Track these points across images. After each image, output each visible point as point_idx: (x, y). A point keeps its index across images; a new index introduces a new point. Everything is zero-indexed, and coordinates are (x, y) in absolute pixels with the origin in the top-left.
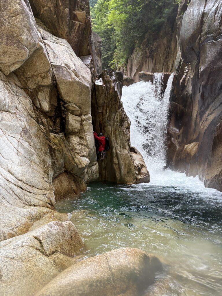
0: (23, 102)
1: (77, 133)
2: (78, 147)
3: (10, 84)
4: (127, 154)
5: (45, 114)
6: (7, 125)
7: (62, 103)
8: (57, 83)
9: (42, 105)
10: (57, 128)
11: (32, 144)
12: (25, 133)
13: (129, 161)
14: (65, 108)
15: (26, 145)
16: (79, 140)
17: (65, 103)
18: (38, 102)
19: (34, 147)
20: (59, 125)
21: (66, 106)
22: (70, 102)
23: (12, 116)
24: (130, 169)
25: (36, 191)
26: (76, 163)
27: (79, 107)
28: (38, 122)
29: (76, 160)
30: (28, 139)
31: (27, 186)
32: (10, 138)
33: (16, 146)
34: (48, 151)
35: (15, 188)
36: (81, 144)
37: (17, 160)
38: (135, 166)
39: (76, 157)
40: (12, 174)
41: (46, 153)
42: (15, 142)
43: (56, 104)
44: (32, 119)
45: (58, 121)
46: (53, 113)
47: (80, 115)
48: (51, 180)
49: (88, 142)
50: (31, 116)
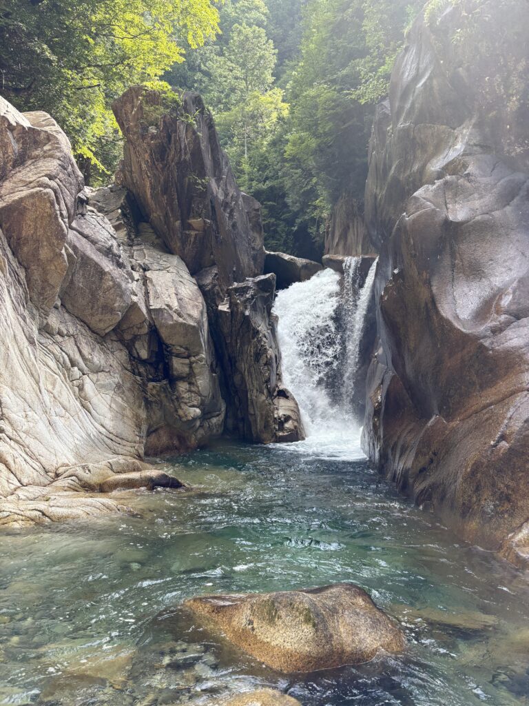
0: (118, 356)
1: (186, 377)
2: (186, 395)
3: (106, 343)
4: (264, 401)
5: (143, 362)
6: (101, 384)
7: (164, 346)
8: (156, 328)
9: (140, 354)
10: (159, 374)
11: (125, 399)
12: (119, 389)
13: (267, 411)
14: (167, 351)
15: (119, 400)
16: (188, 386)
17: (168, 347)
18: (135, 351)
19: (127, 402)
20: (162, 371)
21: (168, 350)
22: (174, 345)
23: (106, 374)
24: (268, 422)
25: (125, 443)
26: (179, 416)
27: (187, 349)
28: (134, 373)
29: (181, 412)
30: (120, 395)
31: (117, 438)
32: (103, 395)
33: (109, 402)
34: (143, 404)
35: (106, 439)
36: (190, 391)
37: (109, 415)
38: (275, 418)
39: (181, 408)
40: (104, 427)
41: (140, 407)
42: (108, 398)
43: (157, 350)
44: (127, 372)
45: (161, 366)
46: (154, 359)
47: (188, 357)
48: (144, 434)
49: (200, 388)
50: (126, 369)
